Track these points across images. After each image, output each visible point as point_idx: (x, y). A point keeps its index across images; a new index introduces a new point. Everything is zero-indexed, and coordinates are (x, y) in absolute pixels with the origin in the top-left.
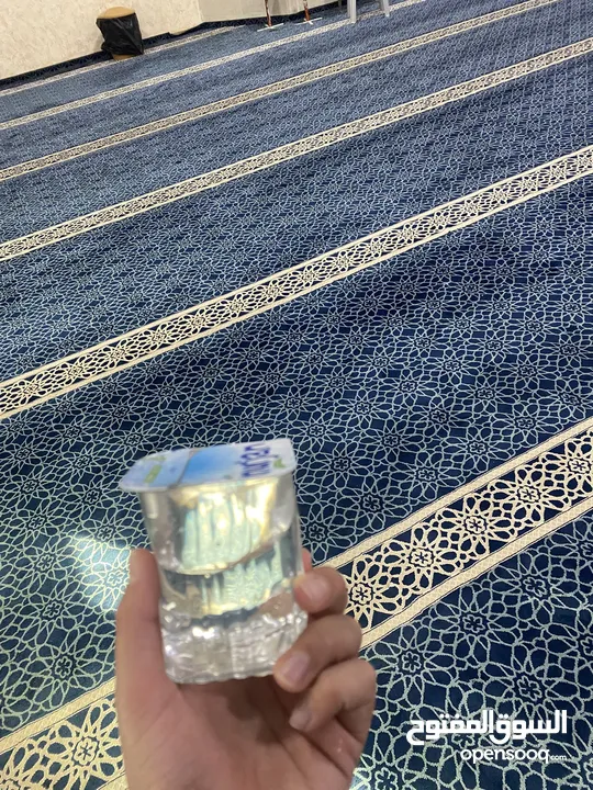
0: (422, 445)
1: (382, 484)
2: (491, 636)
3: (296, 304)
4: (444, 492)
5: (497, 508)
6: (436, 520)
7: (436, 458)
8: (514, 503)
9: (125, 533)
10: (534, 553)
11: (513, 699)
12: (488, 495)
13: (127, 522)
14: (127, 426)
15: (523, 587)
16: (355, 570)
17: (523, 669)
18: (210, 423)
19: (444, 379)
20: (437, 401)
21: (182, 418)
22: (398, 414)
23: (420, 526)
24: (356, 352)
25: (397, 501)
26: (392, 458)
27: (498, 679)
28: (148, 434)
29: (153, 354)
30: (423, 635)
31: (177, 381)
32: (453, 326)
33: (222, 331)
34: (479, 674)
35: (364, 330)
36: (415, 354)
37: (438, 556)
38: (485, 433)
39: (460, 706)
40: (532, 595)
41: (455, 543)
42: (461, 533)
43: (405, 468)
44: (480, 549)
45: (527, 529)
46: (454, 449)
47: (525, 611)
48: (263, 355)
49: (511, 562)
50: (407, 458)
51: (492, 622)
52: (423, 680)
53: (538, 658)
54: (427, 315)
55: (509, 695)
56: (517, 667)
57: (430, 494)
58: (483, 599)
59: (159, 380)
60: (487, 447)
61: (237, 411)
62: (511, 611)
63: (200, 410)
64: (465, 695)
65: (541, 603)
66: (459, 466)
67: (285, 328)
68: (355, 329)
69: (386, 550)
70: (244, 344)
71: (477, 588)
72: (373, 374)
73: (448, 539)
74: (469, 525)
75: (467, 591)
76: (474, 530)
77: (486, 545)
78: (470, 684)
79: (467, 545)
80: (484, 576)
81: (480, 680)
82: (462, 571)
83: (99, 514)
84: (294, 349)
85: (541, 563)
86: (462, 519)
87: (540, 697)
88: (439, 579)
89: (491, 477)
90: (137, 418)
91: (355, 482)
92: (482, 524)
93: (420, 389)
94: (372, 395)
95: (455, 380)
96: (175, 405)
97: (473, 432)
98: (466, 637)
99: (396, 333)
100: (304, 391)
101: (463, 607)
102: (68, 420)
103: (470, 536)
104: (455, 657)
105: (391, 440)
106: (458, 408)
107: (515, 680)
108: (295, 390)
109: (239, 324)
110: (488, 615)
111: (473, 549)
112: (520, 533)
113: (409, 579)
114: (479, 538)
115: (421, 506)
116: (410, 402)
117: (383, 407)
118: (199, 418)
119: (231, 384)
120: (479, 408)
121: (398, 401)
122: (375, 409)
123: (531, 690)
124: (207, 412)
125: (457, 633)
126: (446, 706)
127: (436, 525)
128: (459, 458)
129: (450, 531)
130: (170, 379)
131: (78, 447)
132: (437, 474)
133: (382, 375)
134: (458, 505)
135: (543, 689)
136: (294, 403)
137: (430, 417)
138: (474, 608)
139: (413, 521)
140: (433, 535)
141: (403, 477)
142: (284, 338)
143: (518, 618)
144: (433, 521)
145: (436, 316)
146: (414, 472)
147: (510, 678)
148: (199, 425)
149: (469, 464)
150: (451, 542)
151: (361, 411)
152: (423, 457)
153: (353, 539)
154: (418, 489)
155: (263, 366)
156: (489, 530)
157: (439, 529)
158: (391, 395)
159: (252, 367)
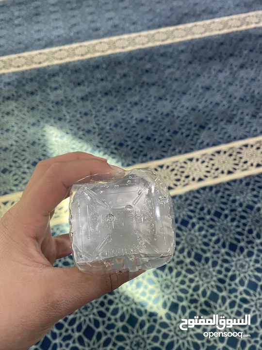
16: (164, 168)
22: (204, 108)
23: (199, 157)
29: (98, 55)
41: (212, 168)
44: (223, 172)
47: (234, 201)
49: (235, 181)
50: (202, 127)
53: (233, 220)
64: (197, 226)
75: (211, 188)
77: (226, 171)
79: (217, 169)
80: (221, 184)
82: (212, 179)
89: (237, 144)
91: (175, 132)
113: (187, 177)
114: (223, 168)
115: (202, 149)
121: (206, 101)
122: (194, 103)
128: (226, 133)
131: (56, 89)
139: (196, 154)
141: (198, 135)
142: (161, 60)
144: (205, 156)
146: (204, 134)
149: (229, 136)
150: (210, 166)
151: (187, 102)
155: (147, 71)
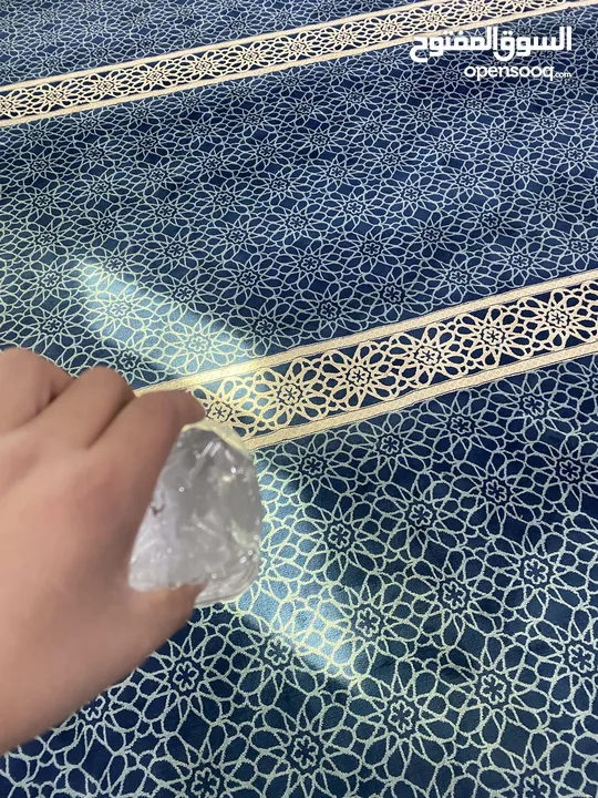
0: (463, 247)
1: (410, 277)
2: (474, 439)
3: (366, 60)
4: (471, 298)
5: (520, 325)
6: (454, 323)
7: (474, 262)
8: (540, 324)
9: (135, 268)
10: (543, 375)
11: (478, 497)
12: (515, 311)
13: (138, 259)
14: (153, 159)
15: (521, 403)
16: (357, 354)
17: (496, 474)
18: (241, 175)
19: (509, 181)
20: (494, 202)
21: (212, 164)
22: (447, 208)
23: (436, 326)
24: (421, 130)
25: (419, 298)
26: (427, 253)
27: (469, 477)
28: (174, 172)
29: (194, 85)
30: (409, 424)
31: (214, 121)
32: (537, 123)
33: (275, 73)
34: (452, 469)
35: (436, 106)
36: (484, 146)
37: (445, 358)
38: (534, 248)
39: (425, 492)
40: (527, 412)
41: (467, 349)
42: (475, 341)
43: (438, 266)
44: (490, 360)
45: (544, 351)
46: (496, 258)
47: (517, 425)
48: (315, 111)
49: (518, 379)
50: (443, 256)
51: (480, 428)
52: (397, 462)
53: (514, 468)
54: (512, 104)
55: (476, 492)
56: (491, 471)
57: (456, 297)
58: (477, 406)
59: (195, 116)
60: (530, 262)
61: (273, 168)
62: (502, 423)
63: (233, 159)
64: (433, 484)
65: (534, 422)
66: (495, 275)
67: (347, 84)
68: (427, 103)
69: (395, 342)
70: (297, 95)
71: (475, 395)
72: (431, 159)
73: (461, 344)
74: (486, 335)
75: (464, 396)
76: (489, 340)
77: (497, 358)
78: (441, 476)
79: (477, 354)
80: (486, 385)
81: (451, 474)
82: (465, 376)
83: (110, 245)
84: (351, 111)
85: (547, 386)
86: (481, 328)
87: (504, 500)
88: (439, 379)
89: (524, 294)
90: (164, 153)
91: (381, 270)
92: (499, 337)
93: (479, 186)
94: (425, 181)
95: (520, 185)
96: (207, 147)
97: (521, 243)
98: (450, 435)
99: (471, 118)
100: (351, 162)
101: (455, 409)
102: (91, 139)
103: (484, 346)
104: (433, 450)
105: (431, 234)
106: (512, 215)
107: (485, 481)
108: (341, 158)
109: (296, 69)
110: (477, 421)
111: (482, 358)
112: (536, 354)
113: (409, 373)
114: (492, 350)
115: (443, 307)
116: (464, 198)
117: (433, 197)
118: (231, 167)
119: (273, 136)
120: (536, 220)
121: (452, 194)
122: (424, 198)
123: (498, 493)
124: (241, 162)
125: (442, 430)
126: (413, 488)
127: (452, 328)
128: (498, 268)
129: (465, 337)
130: (206, 118)
131: (98, 171)
132: (469, 278)
133: (442, 162)
134: (481, 314)
135: (509, 494)
136: (337, 173)
137: (480, 218)
138: (466, 412)
139: (430, 320)
140: (446, 337)
141: (433, 274)
142: (344, 96)
143: (506, 430)
144: (450, 324)
145: (522, 107)
146: (446, 272)
147: (481, 478)
148: (229, 175)
150: (462, 347)
151: (408, 196)
152: (460, 258)
153: (364, 324)
154: (445, 290)
155: (312, 124)
156: (505, 344)
157: (454, 333)
158: (447, 186)
159: (300, 122)
